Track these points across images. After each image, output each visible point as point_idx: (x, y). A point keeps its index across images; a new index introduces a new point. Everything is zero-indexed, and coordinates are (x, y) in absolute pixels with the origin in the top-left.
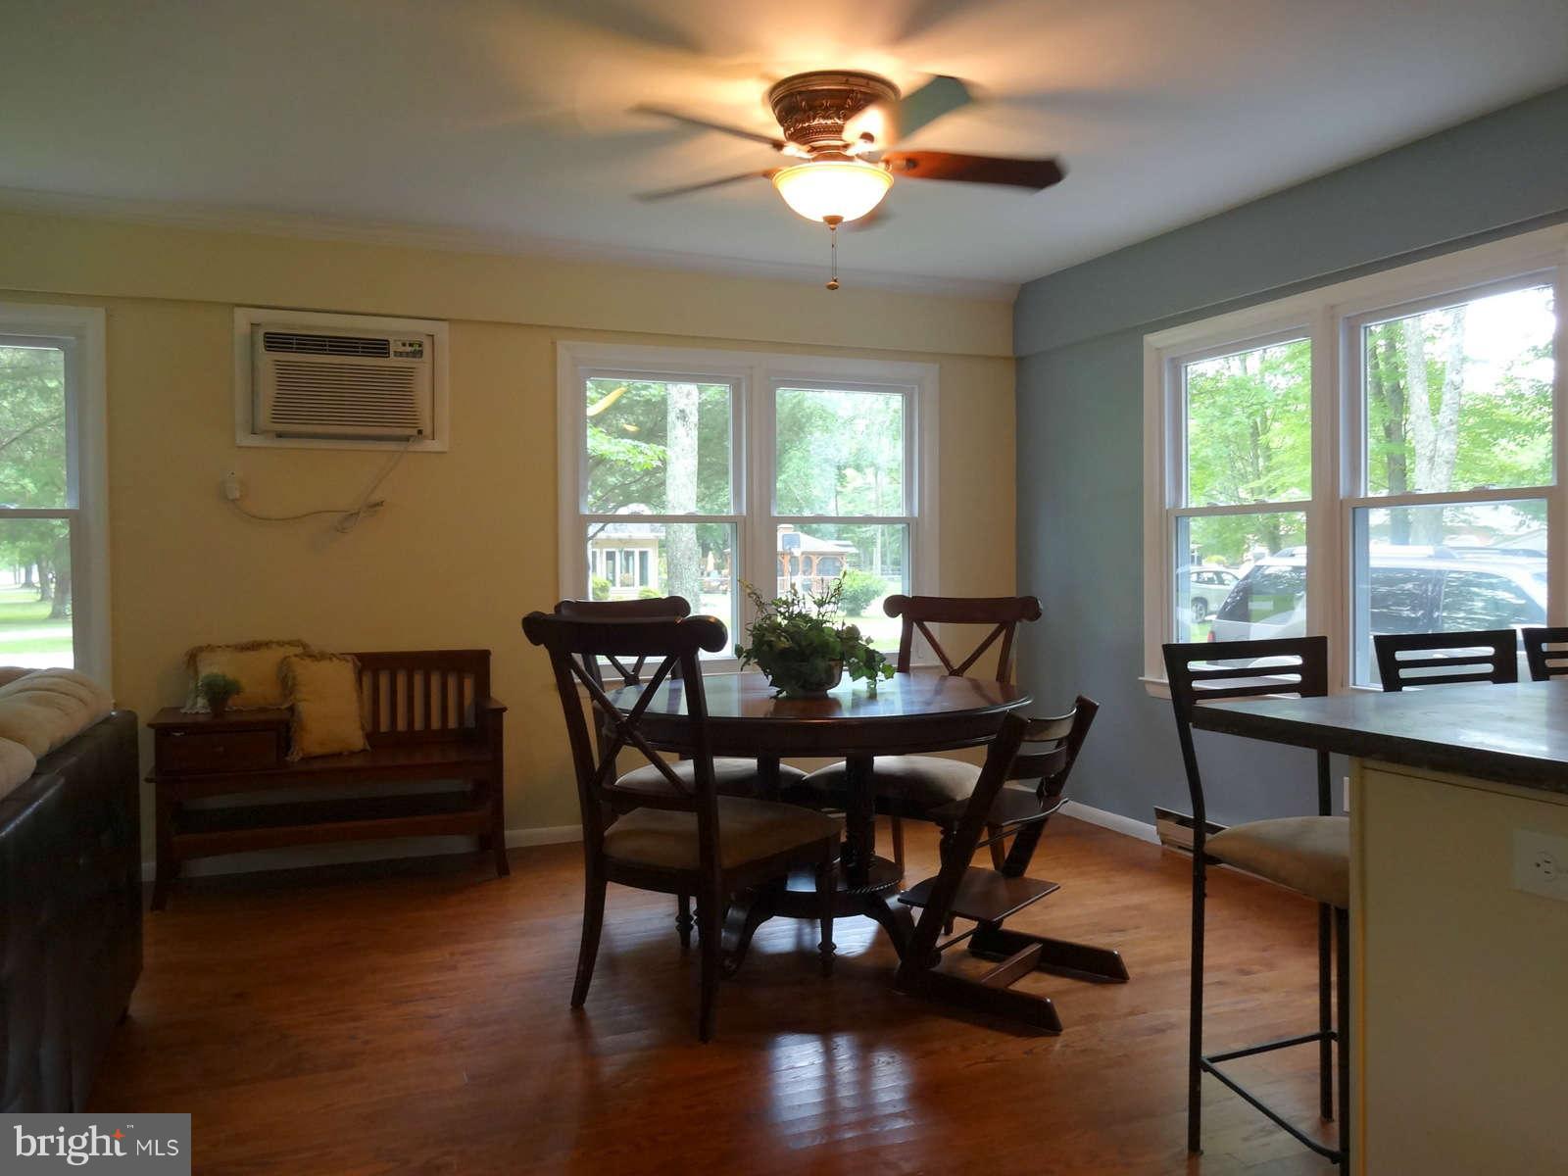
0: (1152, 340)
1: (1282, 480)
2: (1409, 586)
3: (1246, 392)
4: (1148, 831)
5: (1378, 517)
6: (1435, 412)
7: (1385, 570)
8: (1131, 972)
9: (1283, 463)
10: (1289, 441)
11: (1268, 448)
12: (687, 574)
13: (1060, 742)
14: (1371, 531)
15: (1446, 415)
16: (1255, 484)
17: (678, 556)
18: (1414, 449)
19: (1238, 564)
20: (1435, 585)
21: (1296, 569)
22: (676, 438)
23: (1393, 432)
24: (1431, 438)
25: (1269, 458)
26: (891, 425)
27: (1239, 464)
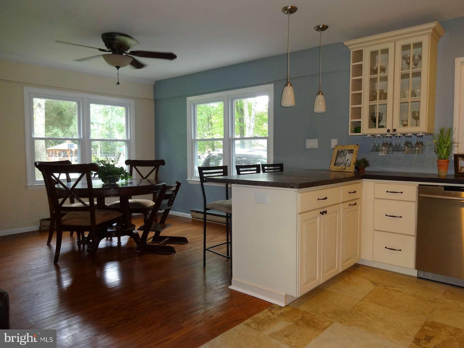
0: (189, 99)
1: (215, 132)
2: (244, 158)
3: (206, 108)
4: (189, 216)
5: (237, 142)
6: (250, 116)
7: (239, 155)
8: (189, 241)
9: (215, 127)
10: (217, 121)
11: (211, 123)
12: (42, 156)
13: (173, 191)
14: (236, 145)
15: (253, 117)
16: (208, 132)
17: (39, 150)
18: (245, 125)
19: (204, 154)
20: (249, 158)
21: (219, 154)
22: (37, 112)
23: (241, 120)
24: (249, 122)
25: (212, 126)
26: (103, 110)
27: (204, 127)
